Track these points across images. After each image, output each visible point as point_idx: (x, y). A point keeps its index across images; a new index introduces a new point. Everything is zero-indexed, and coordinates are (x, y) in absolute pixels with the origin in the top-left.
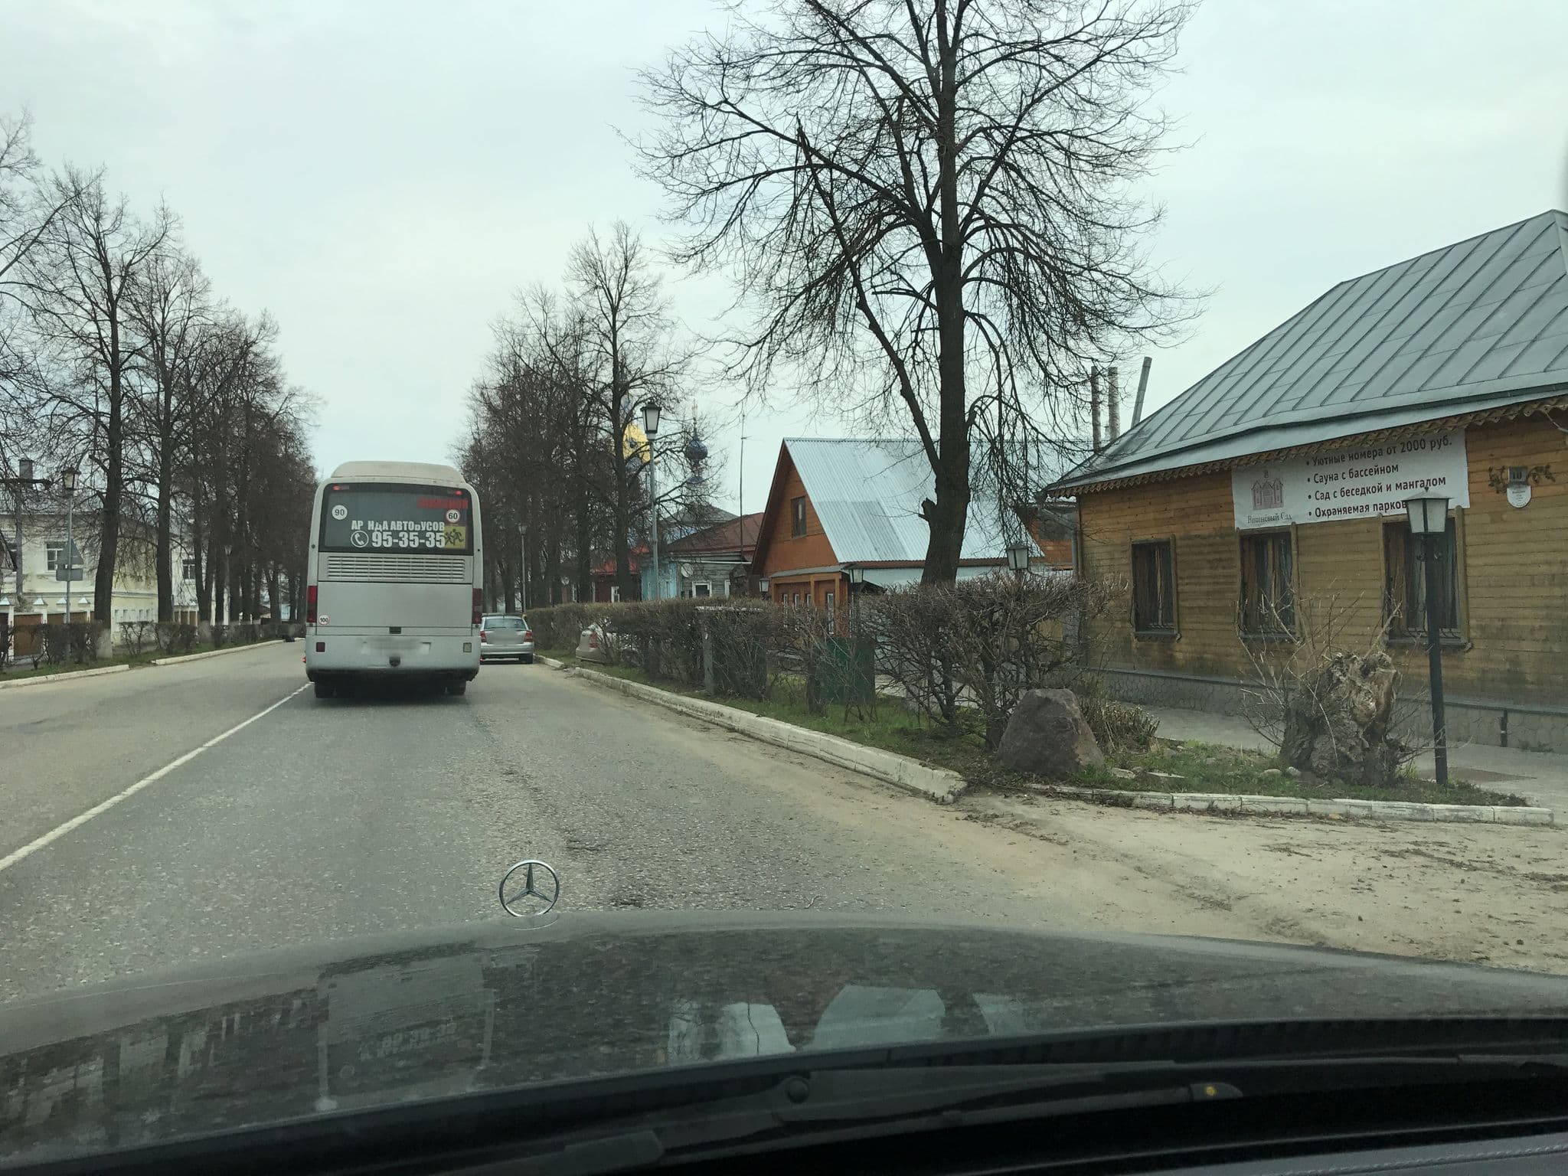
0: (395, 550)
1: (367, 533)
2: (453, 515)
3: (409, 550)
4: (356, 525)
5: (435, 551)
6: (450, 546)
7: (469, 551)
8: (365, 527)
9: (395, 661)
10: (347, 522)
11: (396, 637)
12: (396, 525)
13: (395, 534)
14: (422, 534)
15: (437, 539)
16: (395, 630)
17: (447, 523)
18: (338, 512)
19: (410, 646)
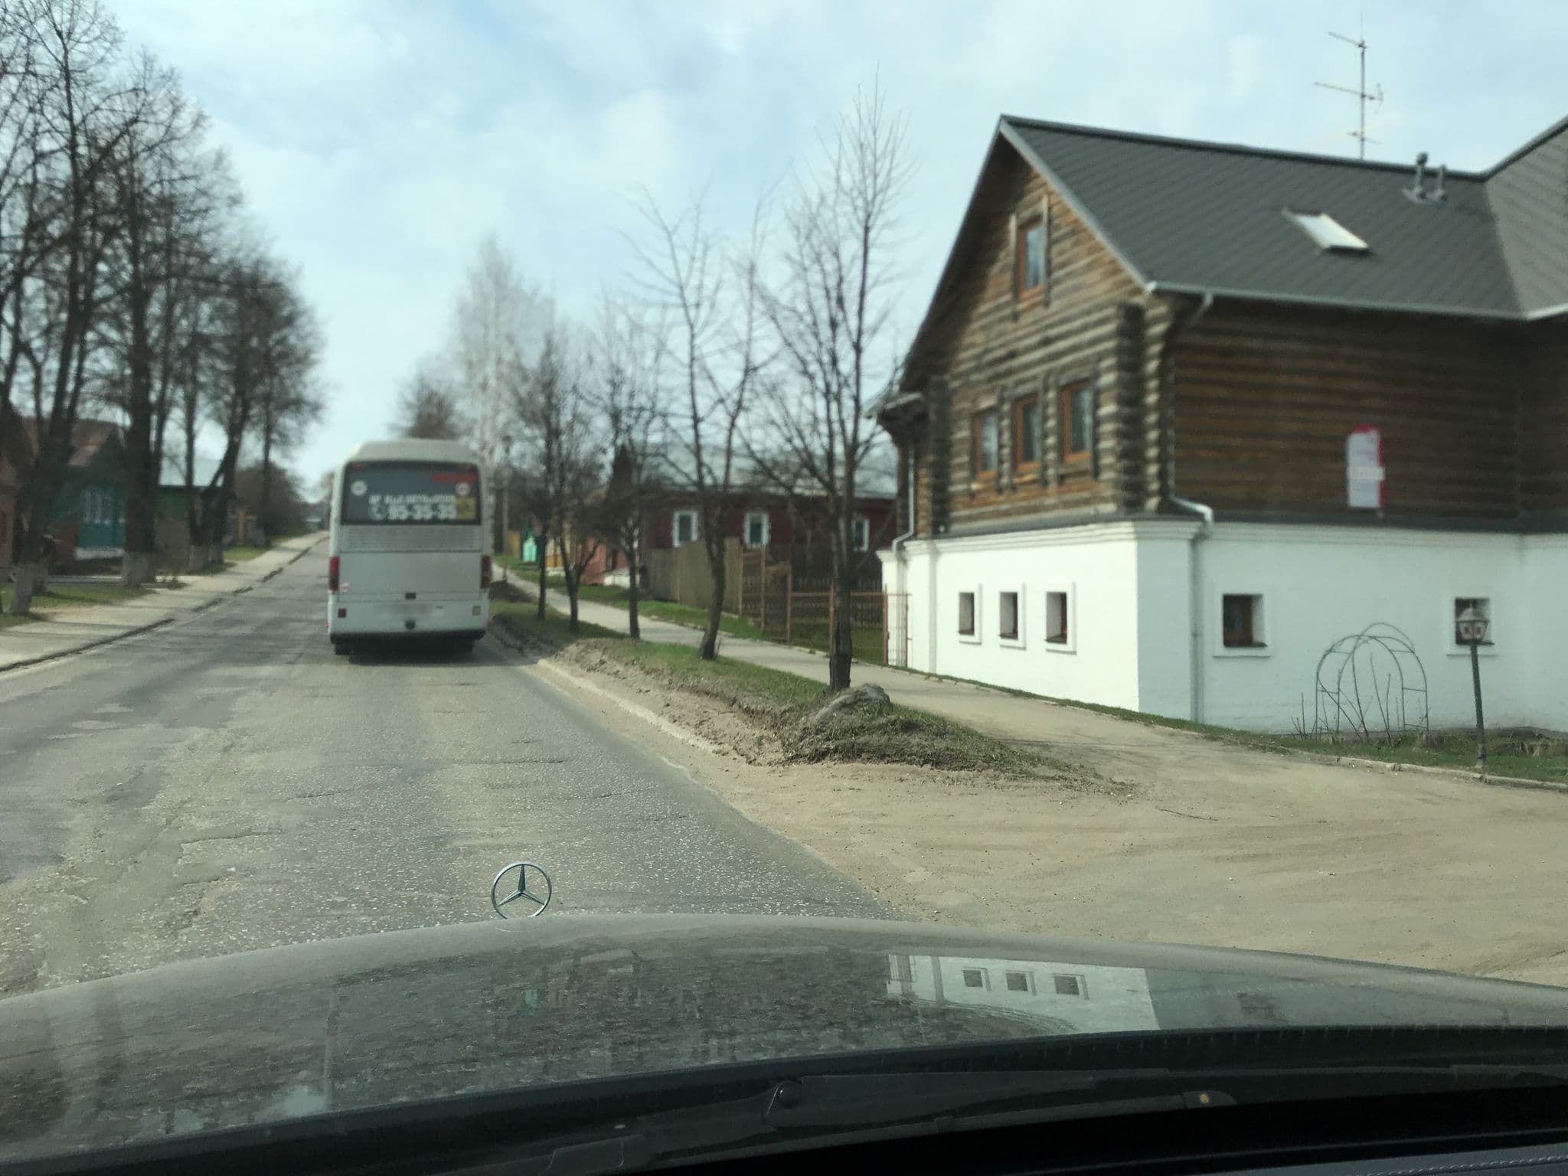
0: (410, 521)
1: (383, 507)
2: (463, 488)
3: (422, 522)
4: (374, 500)
5: (447, 522)
6: (460, 517)
7: (477, 521)
8: (382, 502)
9: (410, 624)
10: (365, 498)
11: (411, 602)
12: (411, 499)
13: (410, 507)
14: (435, 507)
15: (448, 511)
16: (410, 596)
17: (458, 496)
18: (360, 488)
19: (424, 609)
